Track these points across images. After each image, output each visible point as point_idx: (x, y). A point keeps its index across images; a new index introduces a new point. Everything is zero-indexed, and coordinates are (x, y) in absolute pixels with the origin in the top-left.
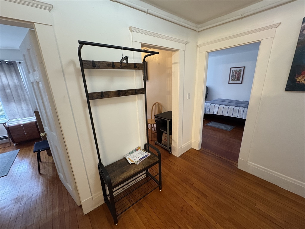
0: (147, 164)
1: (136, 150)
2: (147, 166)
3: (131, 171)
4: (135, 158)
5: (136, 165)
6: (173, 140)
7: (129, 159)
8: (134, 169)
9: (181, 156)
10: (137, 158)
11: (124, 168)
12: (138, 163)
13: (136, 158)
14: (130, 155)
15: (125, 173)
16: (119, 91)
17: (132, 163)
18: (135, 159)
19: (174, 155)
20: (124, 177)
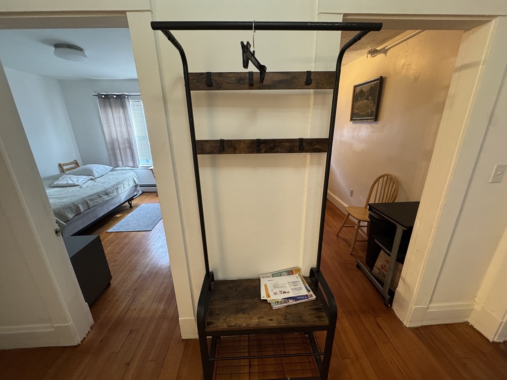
0: (294, 321)
1: (290, 272)
2: (292, 324)
3: (254, 318)
4: (277, 290)
5: (271, 307)
6: (404, 280)
7: (266, 285)
8: (262, 318)
9: (417, 328)
10: (281, 292)
11: (246, 301)
12: (275, 307)
13: (278, 292)
14: (272, 278)
15: (241, 315)
16: (258, 140)
17: (265, 298)
18: (275, 294)
19: (398, 315)
20: (233, 324)
